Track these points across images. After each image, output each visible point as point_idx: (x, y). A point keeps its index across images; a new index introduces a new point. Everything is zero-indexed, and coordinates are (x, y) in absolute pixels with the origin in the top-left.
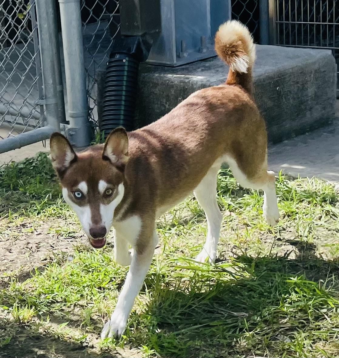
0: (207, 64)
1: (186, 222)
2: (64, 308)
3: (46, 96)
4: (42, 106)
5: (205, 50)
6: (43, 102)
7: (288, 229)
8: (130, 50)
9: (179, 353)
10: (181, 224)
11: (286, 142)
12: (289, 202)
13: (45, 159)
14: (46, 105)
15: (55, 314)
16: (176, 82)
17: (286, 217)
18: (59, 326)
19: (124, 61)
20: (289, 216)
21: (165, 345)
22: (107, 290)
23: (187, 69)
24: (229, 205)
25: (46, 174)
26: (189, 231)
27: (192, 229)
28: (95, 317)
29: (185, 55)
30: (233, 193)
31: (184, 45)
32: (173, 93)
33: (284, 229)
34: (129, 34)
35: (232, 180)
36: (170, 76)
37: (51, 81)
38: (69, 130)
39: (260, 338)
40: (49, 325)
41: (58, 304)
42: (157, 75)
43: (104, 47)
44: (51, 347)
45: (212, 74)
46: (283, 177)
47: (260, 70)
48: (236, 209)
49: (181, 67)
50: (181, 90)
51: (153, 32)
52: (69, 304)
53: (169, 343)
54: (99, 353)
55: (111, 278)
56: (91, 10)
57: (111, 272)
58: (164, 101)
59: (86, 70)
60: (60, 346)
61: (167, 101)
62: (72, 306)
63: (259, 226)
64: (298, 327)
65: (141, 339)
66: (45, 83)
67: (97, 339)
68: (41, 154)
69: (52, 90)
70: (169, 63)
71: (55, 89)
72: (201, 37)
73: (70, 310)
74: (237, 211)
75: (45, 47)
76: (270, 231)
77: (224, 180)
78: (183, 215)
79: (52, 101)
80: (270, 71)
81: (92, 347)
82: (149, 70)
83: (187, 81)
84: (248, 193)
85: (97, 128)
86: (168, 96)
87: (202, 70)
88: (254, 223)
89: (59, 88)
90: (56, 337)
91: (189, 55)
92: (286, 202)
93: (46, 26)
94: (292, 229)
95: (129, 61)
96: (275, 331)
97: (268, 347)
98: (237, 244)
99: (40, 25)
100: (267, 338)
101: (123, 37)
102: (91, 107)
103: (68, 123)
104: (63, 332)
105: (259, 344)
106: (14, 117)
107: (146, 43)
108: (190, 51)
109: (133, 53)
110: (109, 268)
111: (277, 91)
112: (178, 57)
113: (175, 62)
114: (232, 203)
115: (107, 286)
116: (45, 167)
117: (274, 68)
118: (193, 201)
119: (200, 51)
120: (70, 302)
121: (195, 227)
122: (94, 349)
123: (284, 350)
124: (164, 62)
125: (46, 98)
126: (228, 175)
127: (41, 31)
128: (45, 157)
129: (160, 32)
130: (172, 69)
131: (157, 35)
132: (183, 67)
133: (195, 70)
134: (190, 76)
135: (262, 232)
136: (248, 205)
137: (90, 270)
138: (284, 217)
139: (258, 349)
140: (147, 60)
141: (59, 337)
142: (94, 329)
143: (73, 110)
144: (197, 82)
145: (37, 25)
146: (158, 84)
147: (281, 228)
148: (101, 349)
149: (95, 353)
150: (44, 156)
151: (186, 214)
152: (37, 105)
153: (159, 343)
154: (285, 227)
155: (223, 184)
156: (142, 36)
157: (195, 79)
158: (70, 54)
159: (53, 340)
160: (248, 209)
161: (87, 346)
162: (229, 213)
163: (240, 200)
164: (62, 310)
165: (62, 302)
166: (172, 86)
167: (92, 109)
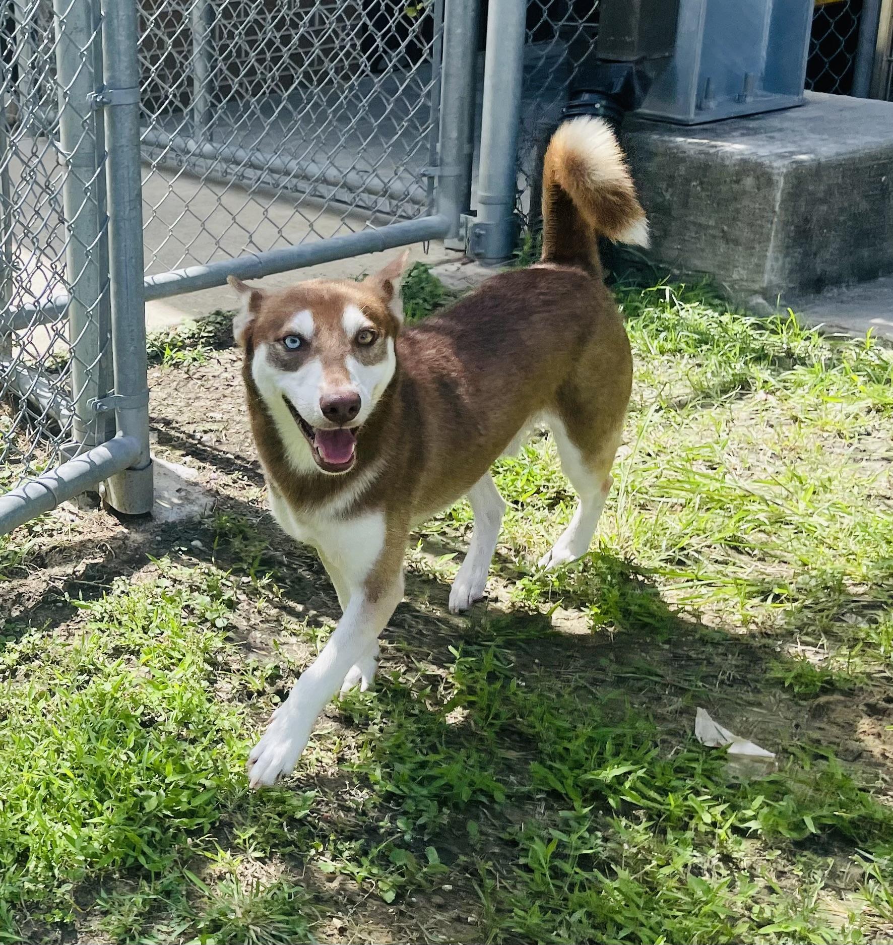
0: (752, 124)
1: (681, 405)
2: (447, 530)
3: (441, 159)
4: (431, 178)
5: (749, 99)
6: (435, 171)
7: (875, 434)
8: (611, 86)
9: (657, 625)
10: (673, 407)
11: (882, 279)
12: (881, 386)
13: (424, 276)
14: (440, 177)
15: (430, 539)
16: (692, 152)
17: (873, 413)
18: (438, 559)
19: (598, 106)
20: (878, 411)
21: (634, 608)
22: (530, 508)
23: (712, 130)
24: (765, 382)
25: (425, 300)
26: (686, 421)
27: (691, 417)
28: (504, 552)
29: (712, 104)
30: (773, 363)
31: (712, 87)
32: (683, 172)
33: (869, 434)
34: (612, 57)
35: (774, 338)
36: (680, 139)
37: (454, 134)
38: (476, 226)
39: (810, 615)
40: (419, 556)
41: (437, 523)
42: (655, 137)
43: (559, 79)
44: (423, 593)
45: (761, 143)
46: (873, 341)
47: (856, 141)
48: (778, 390)
49: (701, 127)
50: (699, 168)
51: (656, 56)
52: (456, 524)
53: (640, 606)
54: (507, 611)
55: (538, 487)
56: (544, 8)
57: (539, 477)
58: (664, 186)
59: (521, 121)
60: (437, 591)
61: (669, 186)
62: (462, 529)
63: (819, 423)
64: (886, 603)
65: (587, 595)
66: (443, 137)
67: (506, 587)
68: (417, 266)
69: (454, 151)
70: (679, 117)
71: (460, 148)
72: (746, 76)
73: (458, 534)
74: (778, 393)
75: (453, 71)
76: (840, 435)
77: (757, 337)
78: (675, 393)
79: (452, 170)
80: (874, 146)
81: (496, 600)
82: (641, 128)
83: (712, 151)
84: (804, 364)
85: (526, 228)
86: (672, 177)
87: (743, 135)
88: (810, 416)
89: (466, 149)
90: (431, 576)
91: (719, 105)
92: (876, 386)
93: (459, 31)
94: (882, 434)
95: (605, 107)
96: (840, 606)
97: (826, 633)
98: (778, 449)
99: (449, 30)
100: (827, 617)
101: (599, 63)
102: (520, 188)
103: (474, 213)
104: (445, 568)
105: (810, 625)
106: (374, 197)
107: (642, 76)
108: (721, 98)
109: (616, 94)
110: (536, 470)
111: (883, 184)
112: (699, 107)
113: (692, 116)
114: (771, 379)
115: (529, 500)
116: (422, 288)
117: (882, 140)
118: (697, 370)
119: (740, 100)
120: (459, 520)
121: (696, 415)
122: (499, 605)
123: (856, 640)
124: (671, 115)
125: (441, 164)
126: (766, 329)
127: (449, 40)
128: (426, 271)
129: (671, 57)
130: (684, 127)
131: (666, 63)
132: (706, 126)
133: (729, 133)
134: (719, 143)
135: (825, 435)
136: (800, 385)
137: (501, 470)
138: (869, 412)
139: (807, 634)
140: (640, 110)
141: (435, 577)
142: (502, 570)
143: (486, 191)
144: (732, 154)
145: (442, 29)
146: (656, 154)
147: (862, 431)
148: (513, 604)
149: (500, 611)
150: (422, 268)
151: (681, 392)
152: (424, 175)
153: (623, 605)
154: (870, 430)
155: (756, 345)
156: (637, 62)
157: (727, 149)
158: (496, 88)
159: (424, 582)
160: (800, 391)
161: (486, 597)
162: (764, 396)
163: (786, 375)
164: (444, 534)
165: (443, 519)
166: (683, 160)
167: (522, 192)
